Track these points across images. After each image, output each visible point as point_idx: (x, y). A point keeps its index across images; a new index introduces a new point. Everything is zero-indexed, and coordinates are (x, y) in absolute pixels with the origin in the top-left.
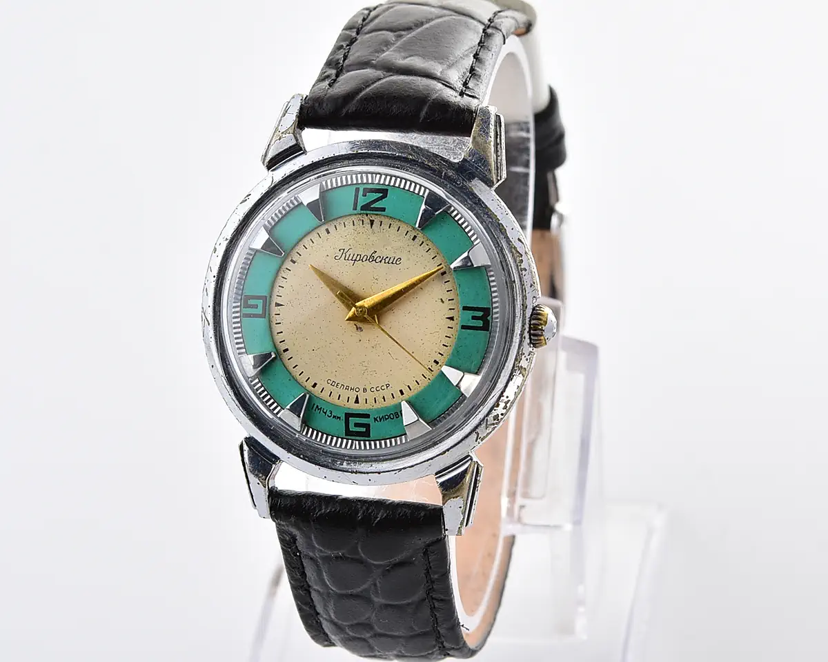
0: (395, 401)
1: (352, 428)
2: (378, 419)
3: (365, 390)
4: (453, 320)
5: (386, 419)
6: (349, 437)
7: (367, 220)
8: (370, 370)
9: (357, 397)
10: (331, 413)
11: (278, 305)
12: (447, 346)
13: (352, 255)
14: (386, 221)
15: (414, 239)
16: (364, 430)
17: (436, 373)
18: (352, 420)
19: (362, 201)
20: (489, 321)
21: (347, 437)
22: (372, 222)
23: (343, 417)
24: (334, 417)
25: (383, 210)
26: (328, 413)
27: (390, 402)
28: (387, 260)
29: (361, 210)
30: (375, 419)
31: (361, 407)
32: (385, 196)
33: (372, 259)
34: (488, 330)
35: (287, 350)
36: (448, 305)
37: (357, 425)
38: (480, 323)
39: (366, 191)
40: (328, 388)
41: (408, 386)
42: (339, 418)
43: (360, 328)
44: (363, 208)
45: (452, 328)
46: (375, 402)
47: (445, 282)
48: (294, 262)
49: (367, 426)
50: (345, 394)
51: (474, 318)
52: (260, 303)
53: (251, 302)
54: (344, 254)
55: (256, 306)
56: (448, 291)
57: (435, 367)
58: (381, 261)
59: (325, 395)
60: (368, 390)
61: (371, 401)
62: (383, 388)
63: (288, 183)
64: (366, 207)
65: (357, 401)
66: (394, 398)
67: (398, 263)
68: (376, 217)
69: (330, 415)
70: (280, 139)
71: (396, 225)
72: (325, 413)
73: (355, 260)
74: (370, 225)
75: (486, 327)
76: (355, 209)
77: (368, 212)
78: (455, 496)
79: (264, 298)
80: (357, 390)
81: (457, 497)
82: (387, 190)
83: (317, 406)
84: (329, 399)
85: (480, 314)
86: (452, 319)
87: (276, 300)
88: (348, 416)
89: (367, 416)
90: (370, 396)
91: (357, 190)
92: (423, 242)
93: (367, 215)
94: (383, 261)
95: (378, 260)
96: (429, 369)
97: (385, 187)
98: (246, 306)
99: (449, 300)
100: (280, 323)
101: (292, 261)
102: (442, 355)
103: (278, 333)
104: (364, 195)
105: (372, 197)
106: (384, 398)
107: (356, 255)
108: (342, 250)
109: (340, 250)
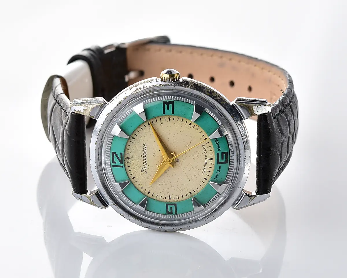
0: (210, 142)
1: (224, 160)
2: (219, 149)
3: (206, 156)
4: (170, 118)
5: (219, 145)
6: (229, 161)
7: (127, 161)
8: (196, 154)
9: (210, 159)
10: (218, 171)
11: (170, 198)
12: (182, 120)
13: (144, 166)
14: (127, 152)
15: (134, 139)
16: (224, 155)
17: (195, 124)
18: (221, 161)
19: (118, 163)
20: (169, 102)
21: (229, 162)
22: (128, 158)
23: (219, 165)
24: (220, 169)
25: (121, 154)
26: (218, 172)
27: (211, 144)
28: (145, 150)
29: (122, 164)
30: (219, 150)
31: (214, 157)
32: (115, 153)
33: (145, 157)
34: (173, 101)
35: (190, 193)
36: (163, 121)
37: (222, 158)
38: (170, 105)
39: (114, 162)
40: (206, 173)
41: (203, 136)
42: (220, 167)
43: (177, 160)
45: (174, 118)
46: (211, 151)
47: (153, 123)
48: (149, 192)
49: (223, 154)
50: (208, 165)
51: (168, 109)
52: (169, 207)
53: (169, 211)
54: (144, 170)
55: (171, 208)
56: (157, 121)
57: (193, 125)
58: (146, 153)
59: (210, 174)
60: (206, 154)
61: (211, 153)
62: (204, 148)
63: (113, 197)
64: (121, 162)
65: (212, 159)
66: (208, 143)
67: (145, 145)
68: (125, 157)
69: (219, 171)
70: (93, 202)
71: (128, 147)
72: (218, 173)
74: (129, 159)
75: (172, 103)
76: (122, 167)
77: (123, 160)
78: (252, 110)
79: (167, 205)
80: (206, 159)
81: (253, 109)
82: (112, 152)
83: (215, 177)
84: (212, 172)
85: (166, 106)
86: (169, 119)
87: (167, 200)
88: (218, 163)
89: (218, 154)
90: (208, 154)
91: (114, 166)
92: (135, 134)
93: (125, 161)
94: (145, 152)
96: (193, 127)
97: (111, 154)
98: (171, 213)
99: (161, 120)
100: (178, 197)
101: (149, 193)
102: (187, 122)
103: (183, 197)
104: (115, 163)
105: (116, 159)
106: (209, 147)
107: (144, 164)
108: (142, 171)
109: (142, 172)
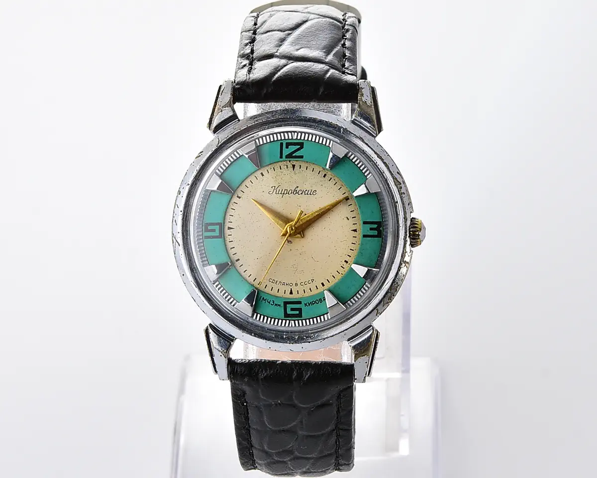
0: (319, 291)
1: (289, 312)
2: (308, 304)
3: (296, 284)
4: (356, 232)
5: (313, 304)
6: (287, 319)
7: (290, 165)
8: (299, 270)
9: (291, 290)
10: (274, 302)
11: (229, 228)
12: (353, 250)
13: (281, 190)
14: (304, 165)
15: (324, 177)
16: (298, 312)
17: (347, 269)
18: (289, 306)
19: (286, 152)
20: (381, 231)
21: (285, 318)
22: (294, 166)
23: (282, 305)
24: (276, 305)
25: (302, 157)
26: (271, 303)
27: (315, 292)
28: (306, 192)
30: (306, 305)
31: (295, 296)
32: (302, 147)
33: (295, 192)
34: (381, 237)
36: (352, 221)
37: (292, 309)
38: (375, 233)
39: (288, 145)
40: (270, 285)
41: (328, 280)
42: (280, 305)
43: (291, 241)
44: (287, 157)
45: (356, 237)
47: (349, 205)
48: (240, 198)
49: (300, 310)
50: (282, 288)
51: (371, 229)
52: (217, 228)
53: (210, 228)
54: (275, 190)
55: (214, 231)
56: (351, 211)
57: (345, 265)
58: (302, 193)
59: (268, 290)
60: (299, 284)
61: (301, 292)
62: (309, 282)
63: (230, 142)
64: (290, 156)
65: (291, 293)
66: (317, 288)
67: (314, 194)
68: (296, 162)
69: (273, 304)
70: (221, 111)
71: (311, 167)
72: (269, 302)
73: (284, 193)
74: (292, 169)
75: (380, 235)
76: (281, 157)
77: (291, 159)
78: (363, 354)
79: (220, 224)
80: (291, 285)
81: (364, 356)
82: (303, 143)
83: (263, 298)
84: (272, 293)
85: (375, 226)
86: (355, 230)
87: (228, 225)
88: (286, 303)
89: (300, 303)
90: (300, 288)
91: (282, 144)
92: (331, 178)
93: (290, 161)
94: (304, 193)
95: (300, 192)
96: (342, 267)
97: (302, 141)
98: (207, 230)
99: (353, 218)
100: (232, 241)
101: (238, 197)
102: (350, 256)
103: (231, 248)
104: (287, 147)
105: (292, 148)
106: (310, 289)
107: (284, 190)
108: (274, 188)
109: (272, 187)
